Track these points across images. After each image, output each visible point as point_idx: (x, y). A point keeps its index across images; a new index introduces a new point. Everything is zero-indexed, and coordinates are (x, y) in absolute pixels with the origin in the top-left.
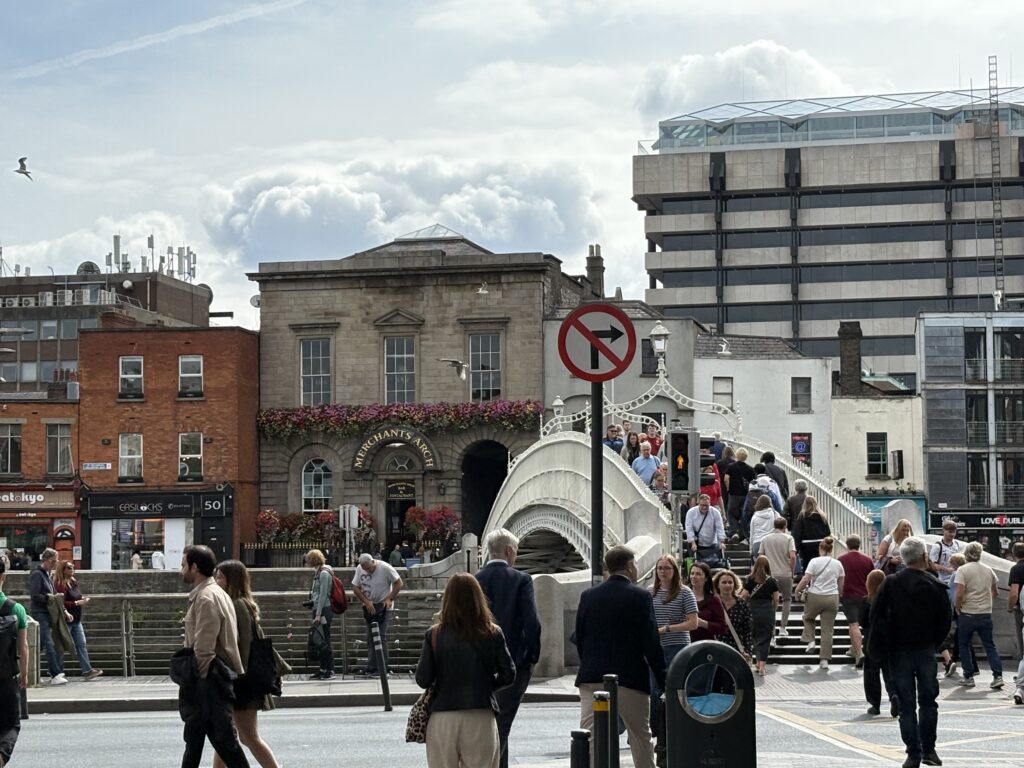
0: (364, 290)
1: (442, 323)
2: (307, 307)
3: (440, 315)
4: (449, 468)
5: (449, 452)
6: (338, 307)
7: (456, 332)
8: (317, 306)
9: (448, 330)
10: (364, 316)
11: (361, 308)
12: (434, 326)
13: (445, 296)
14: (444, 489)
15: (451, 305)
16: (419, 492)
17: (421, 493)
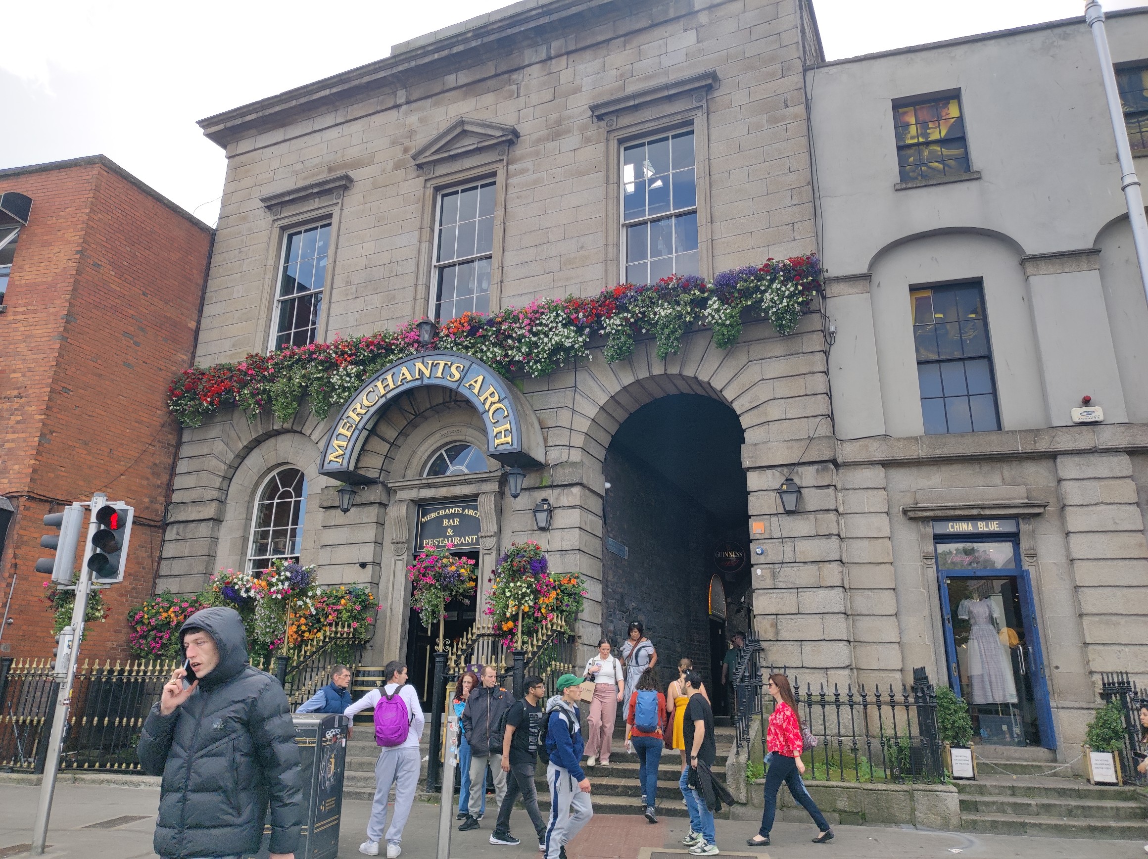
0: (404, 107)
1: (556, 132)
2: (299, 166)
3: (553, 117)
4: (564, 458)
5: (564, 418)
6: (353, 153)
7: (587, 141)
8: (317, 161)
9: (572, 141)
10: (400, 155)
11: (394, 143)
12: (539, 141)
13: (565, 76)
14: (550, 512)
15: (578, 90)
16: (489, 526)
17: (494, 528)
